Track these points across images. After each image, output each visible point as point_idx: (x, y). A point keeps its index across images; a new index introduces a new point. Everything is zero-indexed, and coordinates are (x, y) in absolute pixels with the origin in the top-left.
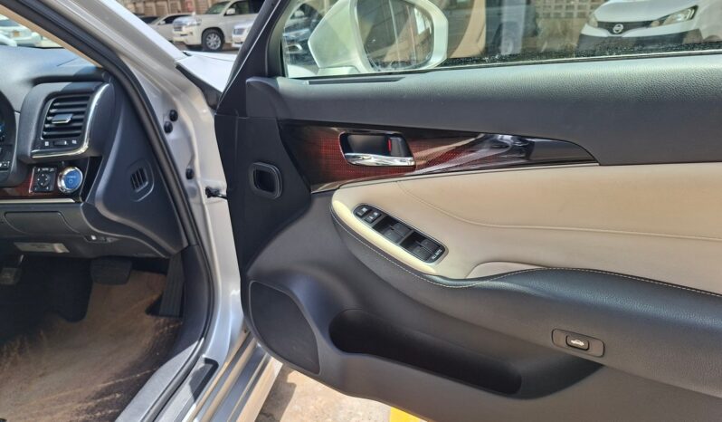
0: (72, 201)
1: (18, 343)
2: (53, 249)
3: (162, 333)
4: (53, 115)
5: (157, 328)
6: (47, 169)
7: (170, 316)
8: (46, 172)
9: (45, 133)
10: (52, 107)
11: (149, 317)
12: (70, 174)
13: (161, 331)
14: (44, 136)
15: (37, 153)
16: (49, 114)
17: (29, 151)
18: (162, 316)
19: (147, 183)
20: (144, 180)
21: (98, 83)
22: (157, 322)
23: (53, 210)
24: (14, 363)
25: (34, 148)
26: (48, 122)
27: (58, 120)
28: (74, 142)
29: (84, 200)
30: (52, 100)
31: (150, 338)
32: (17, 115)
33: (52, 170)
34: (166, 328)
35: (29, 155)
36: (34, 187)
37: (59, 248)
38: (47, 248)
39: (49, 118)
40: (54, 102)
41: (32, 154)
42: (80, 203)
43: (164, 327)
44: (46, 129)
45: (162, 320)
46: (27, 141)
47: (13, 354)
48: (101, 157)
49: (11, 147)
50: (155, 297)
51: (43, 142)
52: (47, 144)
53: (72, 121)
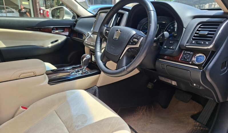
0: (197, 68)
1: (146, 108)
2: (172, 83)
3: (196, 129)
4: (199, 31)
5: (195, 126)
6: (189, 52)
7: (202, 124)
8: (188, 53)
9: (194, 38)
10: (200, 28)
11: (192, 119)
12: (199, 56)
13: (196, 128)
14: (193, 39)
15: (188, 45)
16: (198, 30)
17: (185, 44)
18: (198, 122)
19: (226, 68)
20: (225, 66)
21: (225, 19)
22: (196, 123)
23: (187, 69)
24: (143, 114)
25: (187, 43)
26: (196, 33)
27: (201, 33)
28: (207, 43)
29: (203, 69)
30: (200, 25)
31: (191, 128)
32: (184, 29)
33: (191, 53)
34: (199, 128)
35: (185, 45)
36: (181, 58)
37: (174, 83)
38: (169, 81)
39: (197, 32)
40: (201, 26)
41: (186, 45)
42: (201, 69)
43: (198, 127)
44: (194, 36)
45: (198, 123)
46: (185, 40)
47: (144, 111)
48: (216, 52)
49: (178, 41)
50: (196, 112)
51: (192, 41)
52: (194, 42)
53: (208, 34)
